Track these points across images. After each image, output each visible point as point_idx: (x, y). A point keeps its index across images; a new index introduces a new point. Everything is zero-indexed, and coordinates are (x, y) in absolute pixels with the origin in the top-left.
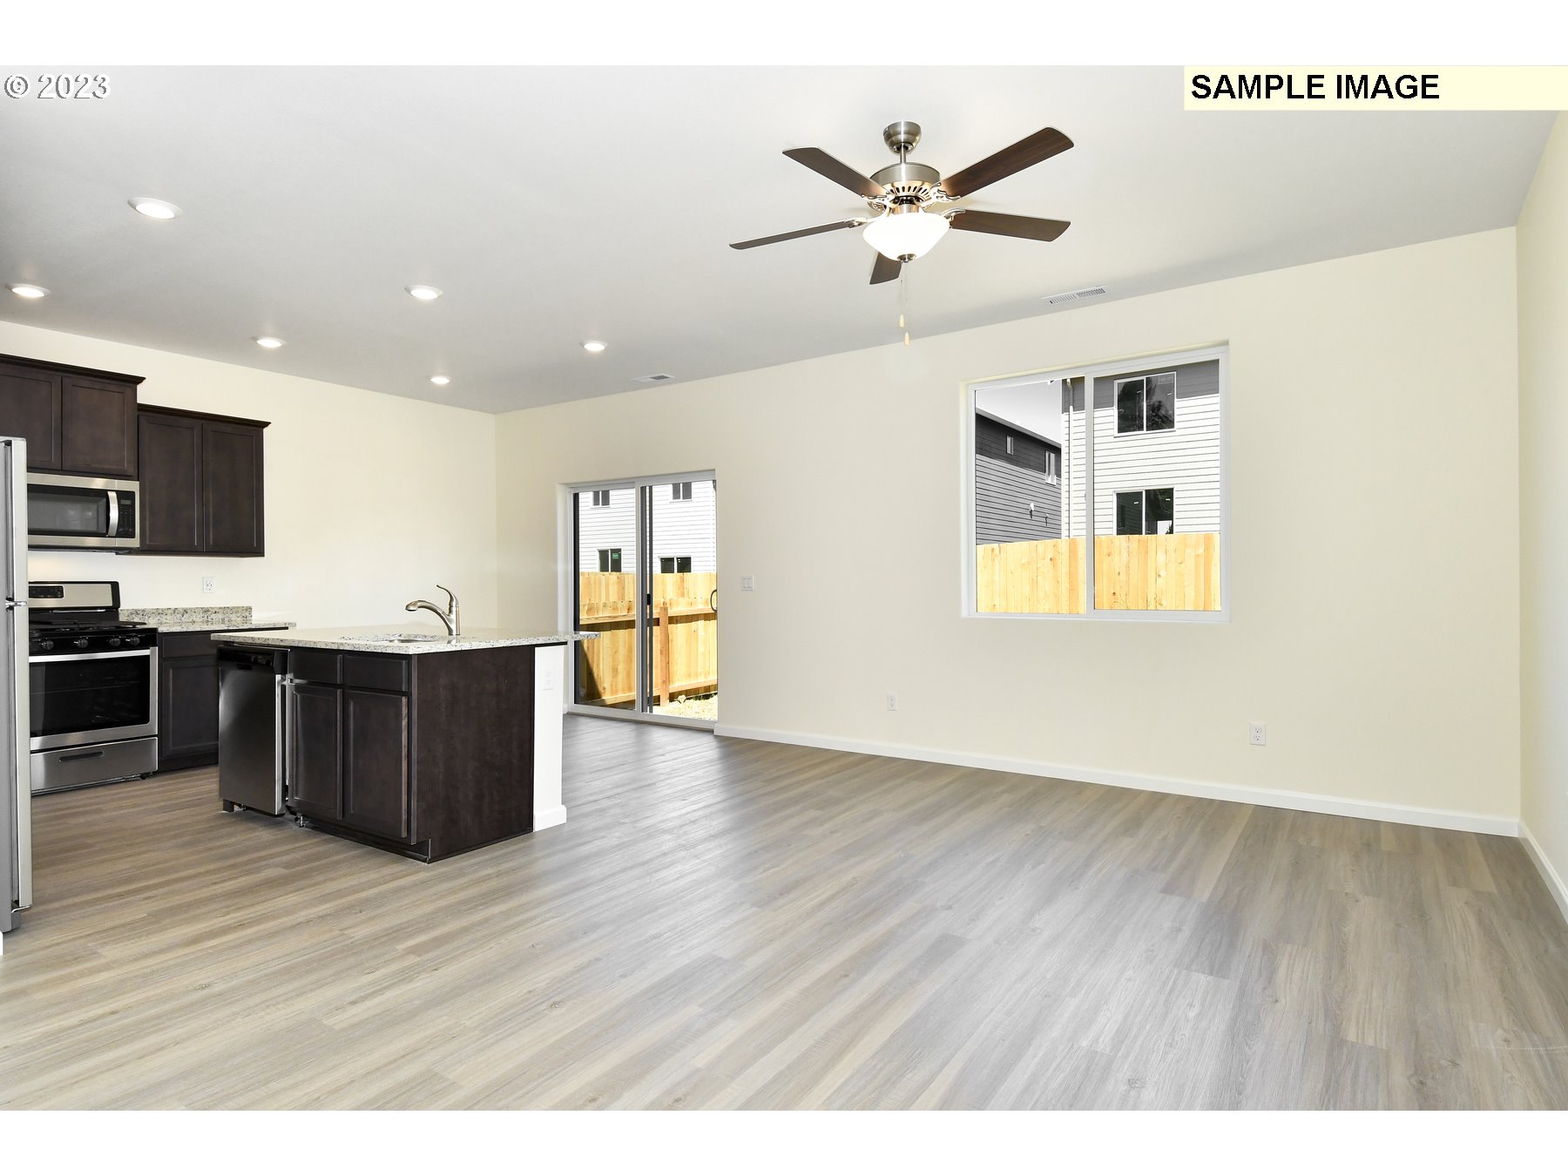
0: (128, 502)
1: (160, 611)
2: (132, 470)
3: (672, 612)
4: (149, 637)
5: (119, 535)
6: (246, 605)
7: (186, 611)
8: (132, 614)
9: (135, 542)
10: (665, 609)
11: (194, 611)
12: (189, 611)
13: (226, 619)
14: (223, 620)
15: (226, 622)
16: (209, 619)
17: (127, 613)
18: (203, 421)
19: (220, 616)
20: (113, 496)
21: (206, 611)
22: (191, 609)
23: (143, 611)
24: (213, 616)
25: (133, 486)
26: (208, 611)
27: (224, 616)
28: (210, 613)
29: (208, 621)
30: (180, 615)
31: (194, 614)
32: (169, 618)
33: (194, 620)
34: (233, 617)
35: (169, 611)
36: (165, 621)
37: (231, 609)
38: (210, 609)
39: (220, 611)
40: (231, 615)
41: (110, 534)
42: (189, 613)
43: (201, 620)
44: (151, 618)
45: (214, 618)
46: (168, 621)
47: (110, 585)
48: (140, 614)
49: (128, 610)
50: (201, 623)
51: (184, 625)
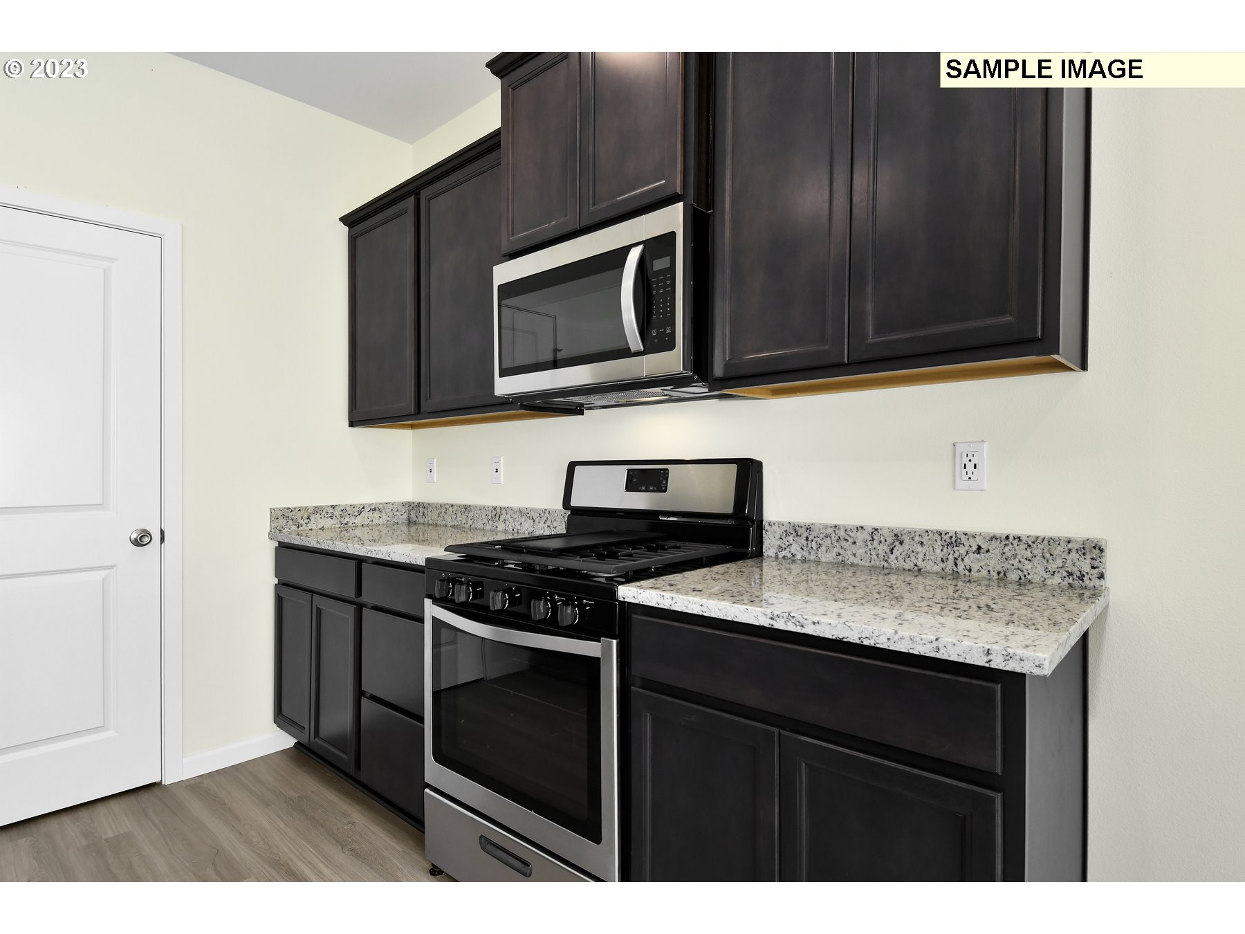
1: (842, 533)
7: (898, 538)
8: (787, 533)
11: (922, 537)
12: (906, 539)
13: (1013, 576)
14: (1002, 576)
15: (1013, 586)
17: (779, 531)
19: (993, 562)
21: (953, 541)
22: (912, 534)
23: (808, 529)
26: (958, 543)
27: (1006, 566)
28: (962, 550)
29: (956, 575)
30: (883, 549)
31: (919, 548)
32: (861, 551)
33: (920, 564)
34: (1036, 571)
35: (861, 536)
36: (852, 559)
37: (1032, 543)
38: (963, 538)
39: (995, 547)
40: (1028, 566)
41: (633, 349)
42: (906, 546)
43: (937, 568)
44: (823, 548)
45: (975, 567)
46: (856, 561)
47: (734, 467)
48: (791, 539)
49: (781, 524)
50: (938, 577)
51: (893, 575)
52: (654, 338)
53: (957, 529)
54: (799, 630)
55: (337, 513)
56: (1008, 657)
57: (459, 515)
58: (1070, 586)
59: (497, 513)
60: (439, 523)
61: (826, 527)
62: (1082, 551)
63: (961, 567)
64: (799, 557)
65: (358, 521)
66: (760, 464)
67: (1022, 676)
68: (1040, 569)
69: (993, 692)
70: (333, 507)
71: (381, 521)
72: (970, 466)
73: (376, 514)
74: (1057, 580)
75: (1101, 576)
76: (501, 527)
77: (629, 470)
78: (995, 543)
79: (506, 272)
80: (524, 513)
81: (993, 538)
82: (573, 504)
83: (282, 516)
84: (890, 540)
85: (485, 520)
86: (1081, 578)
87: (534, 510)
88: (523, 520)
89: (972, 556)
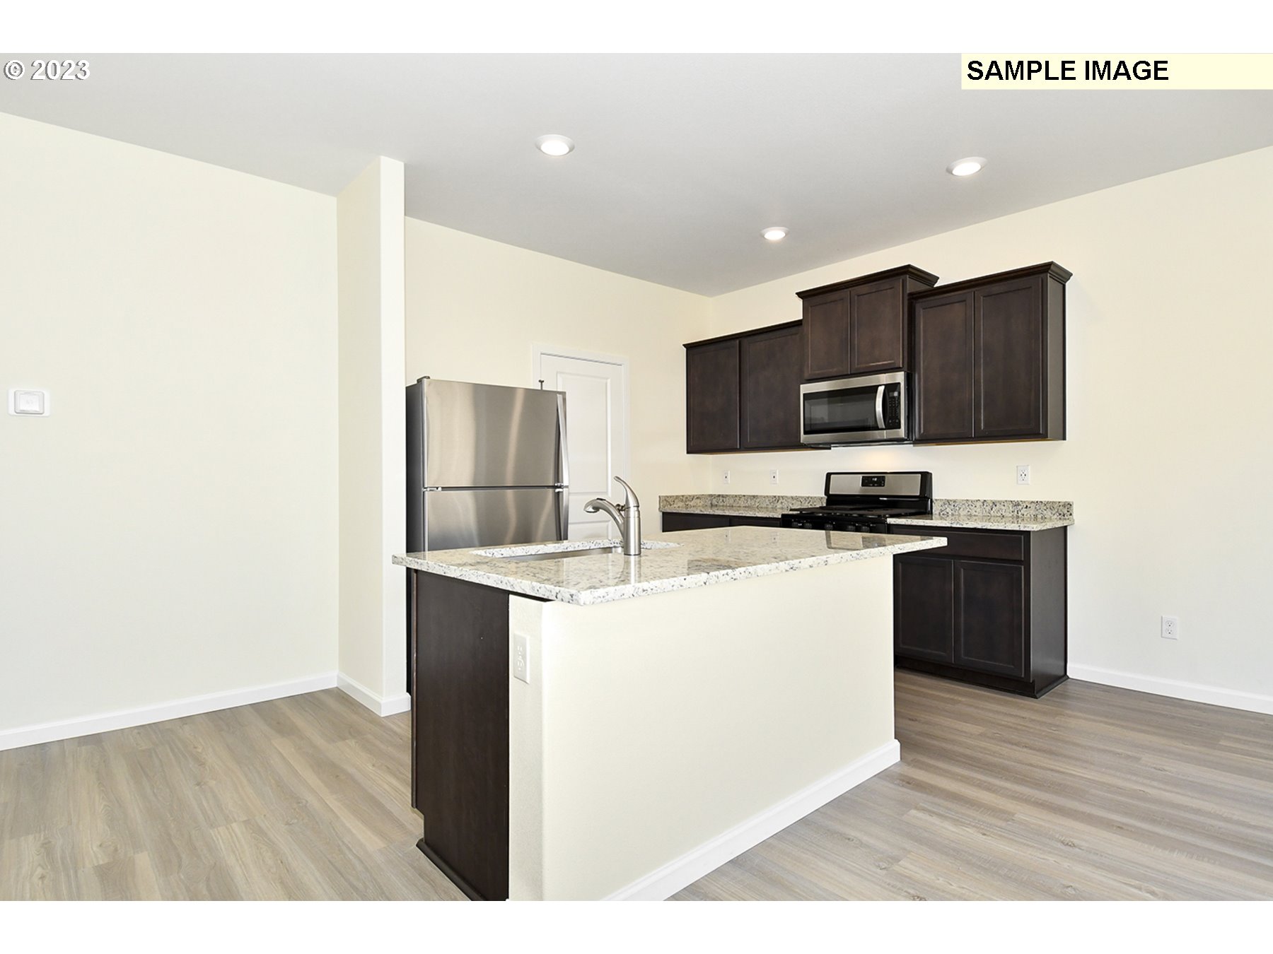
0: (896, 394)
1: (970, 503)
2: (897, 362)
5: (886, 428)
6: (1063, 499)
7: (995, 504)
8: (945, 504)
9: (901, 433)
11: (1003, 503)
13: (1039, 516)
14: (1036, 516)
15: (1039, 520)
17: (941, 503)
19: (1032, 512)
20: (880, 390)
21: (1017, 504)
22: (1000, 502)
23: (955, 501)
24: (1024, 511)
25: (899, 377)
26: (1019, 505)
27: (1037, 512)
28: (1020, 507)
29: (1018, 517)
30: (989, 508)
31: (1003, 507)
32: (978, 510)
33: (1004, 514)
36: (975, 513)
37: (1046, 503)
38: (1021, 503)
39: (1033, 506)
40: (1045, 512)
41: (880, 427)
42: (998, 506)
43: (1010, 515)
44: (961, 509)
45: (1025, 514)
46: (976, 514)
47: (920, 475)
48: (946, 506)
49: (941, 500)
50: (1011, 519)
51: (992, 519)
52: (891, 422)
53: (1019, 500)
54: (961, 526)
55: (684, 499)
56: (1025, 527)
57: (749, 500)
58: (1060, 519)
59: (777, 499)
60: (734, 505)
61: (963, 500)
62: (1064, 506)
63: (1020, 513)
64: (950, 513)
65: (692, 503)
66: (931, 474)
67: (1029, 532)
68: (1049, 513)
69: (1021, 538)
70: (683, 496)
71: (701, 504)
72: (1023, 475)
73: (698, 501)
74: (1055, 516)
75: (1071, 515)
76: (779, 506)
77: (862, 477)
78: (1034, 504)
79: (806, 388)
80: (796, 498)
81: (1032, 502)
82: (831, 493)
83: (664, 500)
84: (991, 505)
85: (768, 503)
86: (1064, 515)
87: (802, 497)
89: (1024, 509)
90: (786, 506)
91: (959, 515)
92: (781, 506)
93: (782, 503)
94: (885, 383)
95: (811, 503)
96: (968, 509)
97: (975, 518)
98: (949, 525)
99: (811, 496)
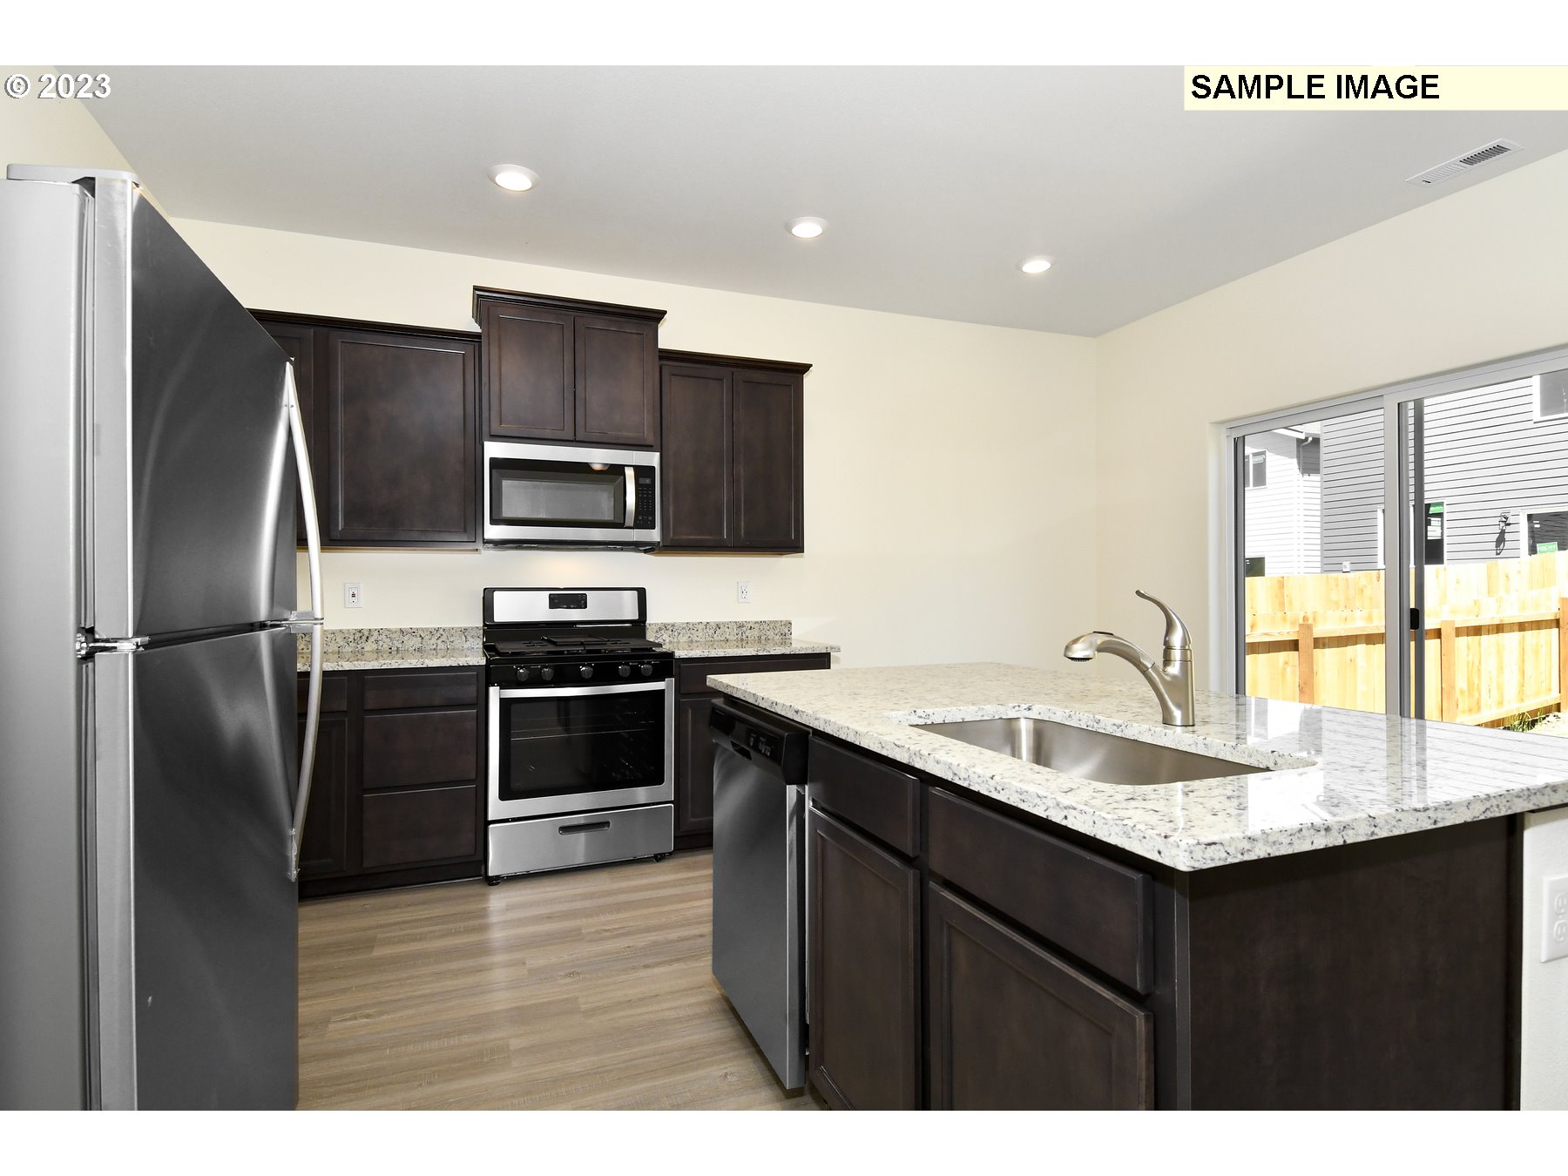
0: (648, 481)
1: (691, 626)
2: (650, 438)
3: (1320, 631)
4: (665, 664)
5: (637, 525)
6: (784, 618)
7: (718, 626)
8: (660, 629)
9: (655, 535)
10: (1309, 627)
11: (727, 625)
12: (721, 626)
13: (763, 638)
14: (759, 638)
15: (763, 642)
16: (744, 637)
17: (656, 628)
18: (735, 369)
19: (756, 633)
20: (630, 473)
21: (741, 626)
22: (723, 624)
23: (673, 625)
24: (748, 633)
25: (653, 459)
27: (761, 634)
28: (744, 629)
29: (742, 640)
30: (712, 631)
31: (727, 630)
32: (700, 635)
33: (727, 638)
34: (771, 634)
35: (700, 627)
36: (696, 639)
37: (768, 623)
38: (745, 624)
39: (757, 627)
41: (627, 524)
42: (721, 629)
43: (734, 639)
44: (681, 635)
45: (749, 636)
46: (698, 639)
47: (635, 592)
48: (663, 632)
50: (735, 642)
51: (716, 643)
52: (641, 519)
53: (743, 621)
61: (683, 624)
62: (785, 624)
64: (667, 641)
66: (648, 590)
72: (744, 592)
77: (550, 595)
78: (757, 625)
79: (494, 450)
81: (756, 622)
82: (492, 620)
84: (714, 627)
88: (406, 638)
89: (748, 631)
90: (385, 646)
91: (679, 642)
92: (375, 646)
93: (377, 641)
94: (634, 464)
95: (443, 638)
96: (689, 635)
97: (698, 644)
98: (754, 653)
99: (443, 626)
